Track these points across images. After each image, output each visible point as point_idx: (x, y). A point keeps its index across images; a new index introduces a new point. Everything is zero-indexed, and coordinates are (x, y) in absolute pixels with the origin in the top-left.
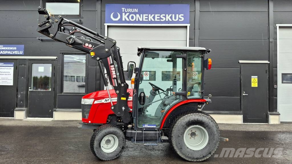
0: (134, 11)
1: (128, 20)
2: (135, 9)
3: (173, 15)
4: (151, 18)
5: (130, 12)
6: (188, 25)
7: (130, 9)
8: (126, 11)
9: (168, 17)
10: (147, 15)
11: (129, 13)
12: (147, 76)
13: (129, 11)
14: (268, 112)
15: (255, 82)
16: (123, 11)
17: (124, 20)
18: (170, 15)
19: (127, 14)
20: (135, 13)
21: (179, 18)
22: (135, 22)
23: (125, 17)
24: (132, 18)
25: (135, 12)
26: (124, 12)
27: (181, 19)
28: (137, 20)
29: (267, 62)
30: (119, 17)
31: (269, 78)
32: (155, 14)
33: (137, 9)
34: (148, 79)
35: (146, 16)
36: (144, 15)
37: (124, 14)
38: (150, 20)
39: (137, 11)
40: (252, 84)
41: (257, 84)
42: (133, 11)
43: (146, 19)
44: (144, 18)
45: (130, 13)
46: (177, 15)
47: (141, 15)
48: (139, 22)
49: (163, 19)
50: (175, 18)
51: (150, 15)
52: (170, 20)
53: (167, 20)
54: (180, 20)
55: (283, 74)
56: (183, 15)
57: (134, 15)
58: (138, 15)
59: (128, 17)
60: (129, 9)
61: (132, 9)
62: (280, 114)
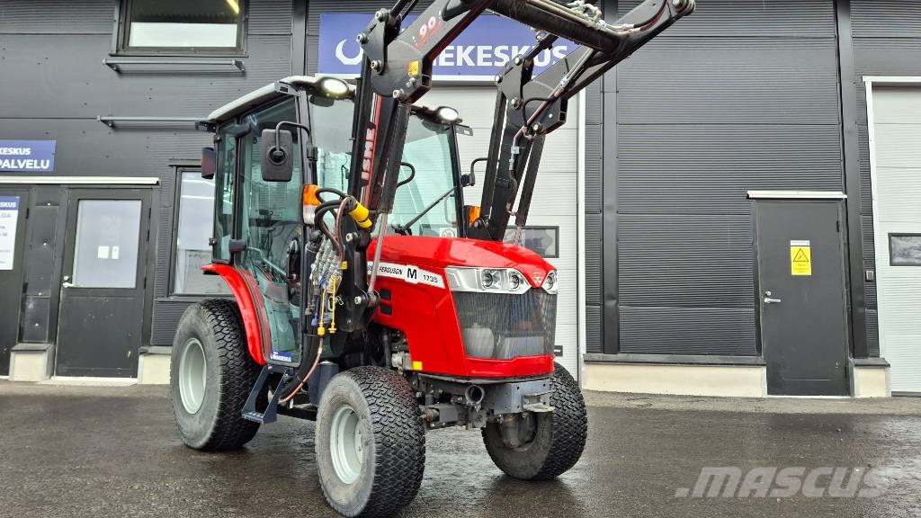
4: (463, 56)
10: (452, 48)
15: (803, 258)
21: (553, 58)
29: (838, 194)
30: (361, 54)
31: (848, 246)
32: (477, 44)
35: (447, 51)
40: (794, 265)
41: (809, 266)
43: (447, 59)
44: (443, 56)
49: (500, 60)
50: (541, 58)
51: (460, 48)
55: (891, 235)
56: (564, 48)
62: (889, 366)
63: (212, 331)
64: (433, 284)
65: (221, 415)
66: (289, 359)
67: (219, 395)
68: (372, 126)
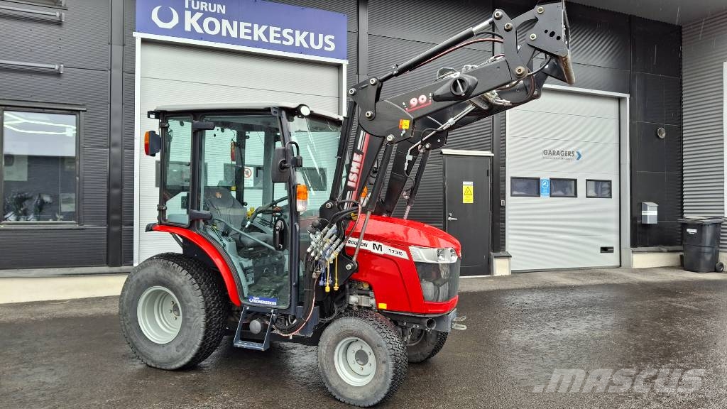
0: (215, 10)
1: (198, 30)
2: (219, 6)
3: (312, 35)
4: (258, 32)
5: (206, 10)
6: (345, 63)
7: (206, 4)
8: (195, 6)
9: (300, 39)
10: (250, 25)
11: (202, 14)
12: (249, 176)
13: (202, 9)
14: (492, 253)
15: (469, 193)
16: (187, 6)
17: (188, 28)
18: (305, 34)
19: (198, 15)
20: (219, 17)
21: (325, 44)
22: (218, 38)
23: (191, 21)
24: (212, 26)
25: (218, 12)
26: (190, 9)
27: (329, 46)
28: (224, 34)
29: (488, 153)
30: (175, 20)
31: (492, 184)
32: (269, 24)
33: (224, 6)
34: (252, 186)
35: (246, 28)
36: (243, 24)
37: (188, 14)
38: (256, 38)
39: (224, 12)
40: (464, 197)
41: (472, 197)
42: (212, 9)
43: (246, 34)
44: (243, 31)
45: (207, 14)
46: (321, 36)
47: (235, 23)
48: (229, 39)
49: (288, 40)
50: (316, 43)
51: (256, 26)
52: (305, 45)
53: (297, 44)
54: (326, 48)
55: (512, 178)
56: (332, 37)
57: (215, 21)
58: (225, 23)
59: (200, 22)
60: (202, 3)
61: (210, 4)
62: (511, 256)
63: (188, 282)
64: (398, 256)
65: (202, 344)
66: (275, 303)
67: (202, 330)
68: (359, 153)
